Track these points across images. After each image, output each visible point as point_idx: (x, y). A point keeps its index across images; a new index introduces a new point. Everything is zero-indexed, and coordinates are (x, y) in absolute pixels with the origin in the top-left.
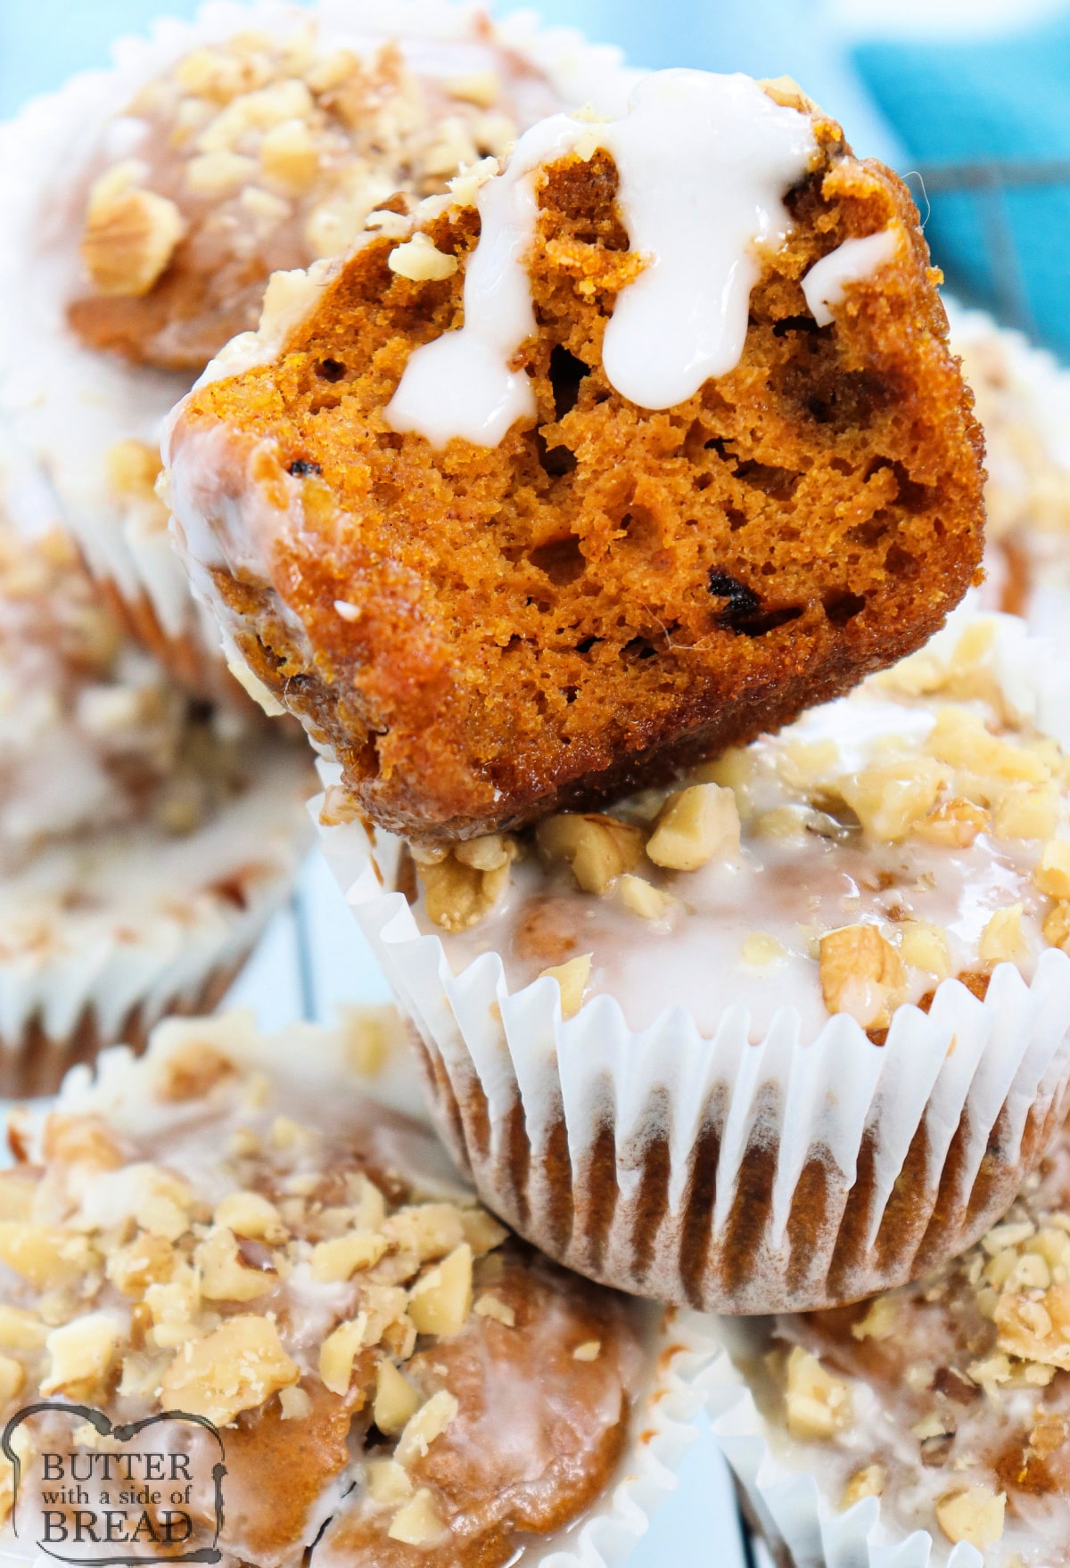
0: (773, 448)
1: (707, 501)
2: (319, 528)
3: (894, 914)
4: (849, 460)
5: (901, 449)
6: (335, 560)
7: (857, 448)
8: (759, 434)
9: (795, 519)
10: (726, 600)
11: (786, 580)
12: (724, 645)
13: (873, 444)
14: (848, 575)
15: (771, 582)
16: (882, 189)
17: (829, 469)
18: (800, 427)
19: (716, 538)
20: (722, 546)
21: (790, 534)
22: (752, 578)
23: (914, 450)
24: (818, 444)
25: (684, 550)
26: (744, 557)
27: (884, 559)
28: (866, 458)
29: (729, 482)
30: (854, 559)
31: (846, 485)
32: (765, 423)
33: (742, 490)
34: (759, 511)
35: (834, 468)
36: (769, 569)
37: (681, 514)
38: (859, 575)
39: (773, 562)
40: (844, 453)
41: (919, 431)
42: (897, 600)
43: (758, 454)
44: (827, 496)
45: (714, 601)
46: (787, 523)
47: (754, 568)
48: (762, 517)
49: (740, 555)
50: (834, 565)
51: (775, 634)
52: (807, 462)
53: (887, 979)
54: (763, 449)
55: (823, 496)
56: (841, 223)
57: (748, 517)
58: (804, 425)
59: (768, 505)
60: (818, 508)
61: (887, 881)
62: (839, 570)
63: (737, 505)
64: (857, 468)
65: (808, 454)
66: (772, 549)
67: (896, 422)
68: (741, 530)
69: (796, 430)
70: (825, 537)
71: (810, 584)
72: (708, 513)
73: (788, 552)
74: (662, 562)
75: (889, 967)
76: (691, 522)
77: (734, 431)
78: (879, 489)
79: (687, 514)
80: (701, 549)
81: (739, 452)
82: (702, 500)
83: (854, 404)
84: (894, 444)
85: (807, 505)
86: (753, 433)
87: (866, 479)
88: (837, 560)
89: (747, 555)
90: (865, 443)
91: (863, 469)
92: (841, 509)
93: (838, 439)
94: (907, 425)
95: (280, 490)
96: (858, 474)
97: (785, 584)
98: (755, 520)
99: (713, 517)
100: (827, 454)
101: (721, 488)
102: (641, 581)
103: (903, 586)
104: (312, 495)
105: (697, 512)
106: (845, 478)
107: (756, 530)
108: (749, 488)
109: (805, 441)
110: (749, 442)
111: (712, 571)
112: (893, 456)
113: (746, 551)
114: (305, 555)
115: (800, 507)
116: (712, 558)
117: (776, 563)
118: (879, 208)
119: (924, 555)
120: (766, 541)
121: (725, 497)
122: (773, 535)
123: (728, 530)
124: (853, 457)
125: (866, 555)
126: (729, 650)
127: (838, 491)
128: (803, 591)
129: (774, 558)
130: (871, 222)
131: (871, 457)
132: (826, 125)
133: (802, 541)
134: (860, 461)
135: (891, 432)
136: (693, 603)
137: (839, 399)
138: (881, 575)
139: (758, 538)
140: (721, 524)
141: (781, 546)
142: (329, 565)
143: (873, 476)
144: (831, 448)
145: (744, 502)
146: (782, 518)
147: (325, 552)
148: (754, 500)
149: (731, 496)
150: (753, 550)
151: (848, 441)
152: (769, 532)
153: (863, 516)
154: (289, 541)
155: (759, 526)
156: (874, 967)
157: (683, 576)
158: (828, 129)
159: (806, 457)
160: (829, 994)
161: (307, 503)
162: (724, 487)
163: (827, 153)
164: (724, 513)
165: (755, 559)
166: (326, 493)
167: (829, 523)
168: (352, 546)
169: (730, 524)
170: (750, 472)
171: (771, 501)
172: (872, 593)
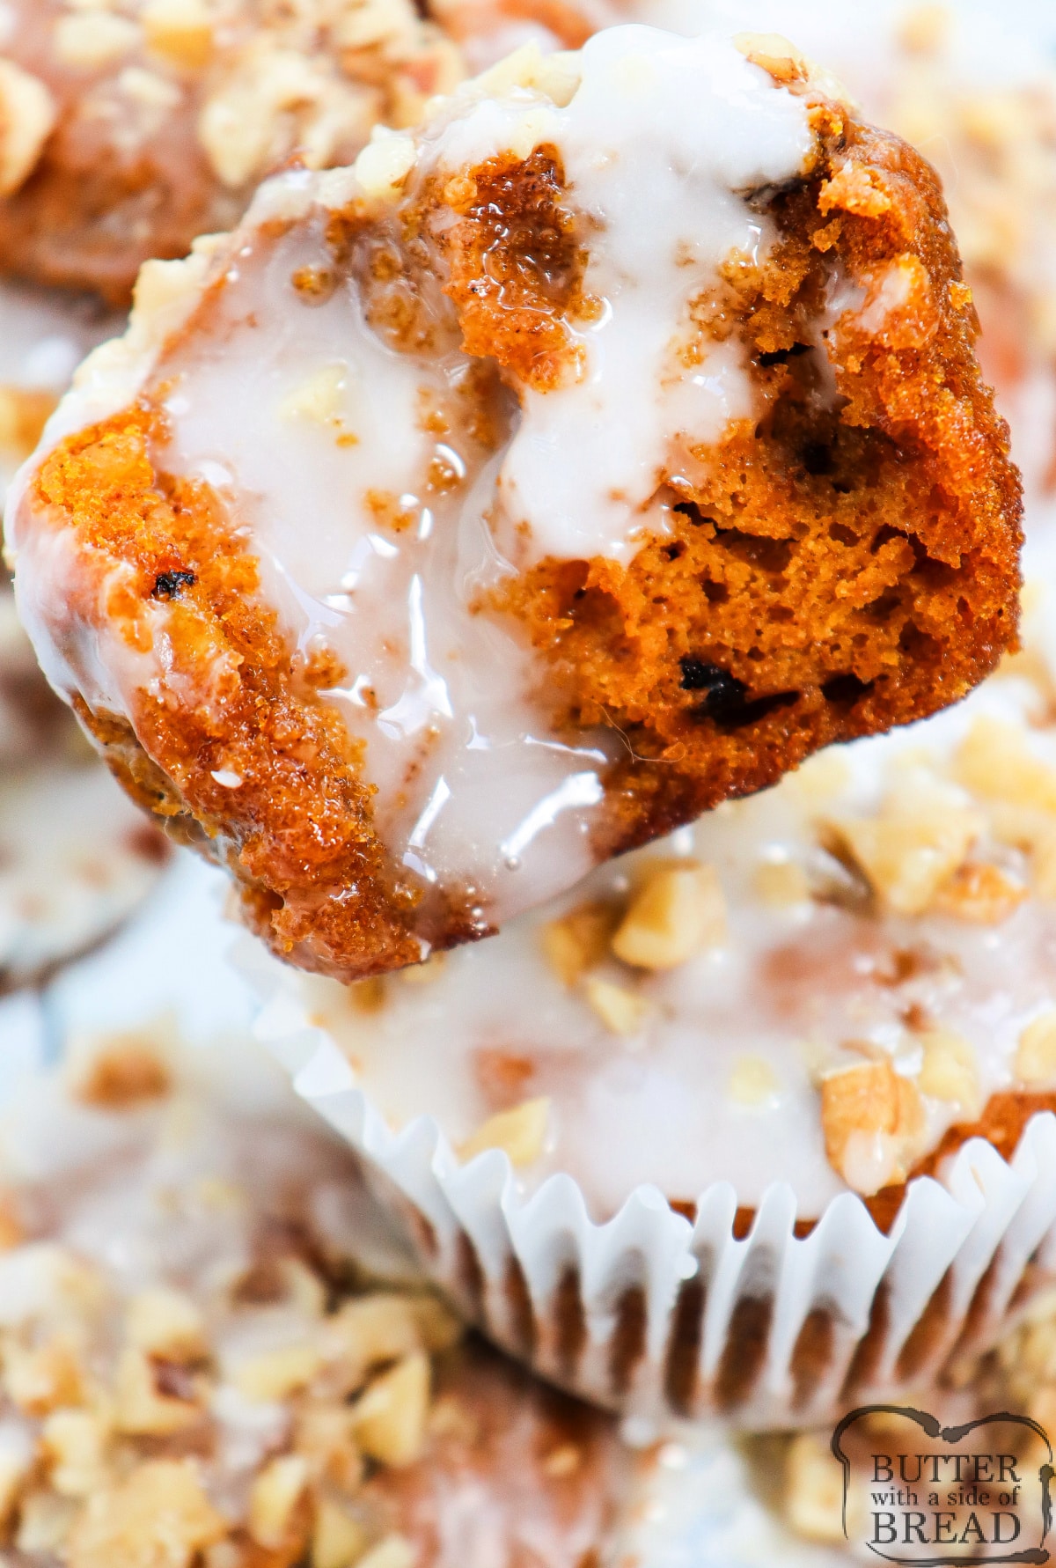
0: (759, 517)
1: (679, 575)
2: (192, 668)
3: (913, 1019)
4: (853, 528)
5: (918, 521)
6: (211, 714)
7: (863, 513)
8: (741, 500)
9: (787, 599)
10: (703, 695)
11: (777, 666)
12: (702, 750)
13: (884, 510)
14: (853, 659)
15: (758, 670)
16: (893, 206)
17: (829, 539)
18: (792, 487)
19: (691, 619)
20: (697, 627)
21: (781, 614)
22: (735, 666)
23: (934, 520)
24: (816, 506)
25: (651, 641)
26: (725, 642)
27: (896, 641)
28: (874, 524)
29: (705, 553)
30: (860, 640)
31: (849, 558)
32: (748, 488)
33: (722, 561)
34: (743, 585)
35: (834, 538)
36: (755, 654)
37: (646, 592)
38: (867, 659)
39: (760, 647)
40: (848, 521)
41: (939, 500)
42: (914, 688)
43: (741, 523)
44: (826, 572)
45: (688, 699)
46: (778, 602)
47: (737, 653)
48: (747, 594)
49: (719, 639)
50: (836, 647)
51: (764, 730)
52: (802, 529)
53: (903, 1126)
54: (748, 519)
55: (822, 571)
56: (842, 239)
57: (730, 592)
58: (797, 485)
59: (754, 579)
60: (815, 587)
61: (907, 966)
62: (842, 653)
63: (716, 577)
64: (864, 537)
65: (803, 521)
66: (759, 633)
67: (911, 486)
68: (722, 610)
69: (788, 492)
70: (822, 619)
71: (808, 669)
72: (681, 590)
73: (778, 638)
74: (622, 651)
75: (904, 1112)
76: (659, 600)
77: (710, 496)
78: (890, 564)
79: (654, 593)
80: (671, 632)
81: (718, 519)
82: (672, 573)
83: (861, 452)
84: (907, 514)
85: (802, 581)
86: (734, 497)
87: (874, 549)
88: (840, 642)
89: (728, 638)
90: (873, 507)
91: (870, 538)
92: (843, 590)
93: (840, 502)
94: (924, 491)
95: (140, 630)
96: (864, 544)
97: (774, 672)
98: (739, 599)
99: (686, 594)
100: (827, 520)
101: (695, 559)
102: (598, 676)
103: (919, 671)
104: (181, 624)
105: (666, 589)
106: (849, 549)
107: (739, 610)
108: (730, 557)
109: (799, 504)
110: (729, 510)
111: (684, 661)
112: (907, 526)
113: (727, 634)
114: (174, 705)
115: (794, 584)
116: (685, 643)
117: (764, 648)
118: (889, 226)
119: (946, 640)
120: (751, 622)
121: (701, 568)
122: (760, 615)
123: (706, 608)
124: (859, 523)
125: (877, 635)
126: (707, 755)
127: (839, 565)
128: (798, 678)
129: (761, 641)
130: (879, 244)
131: (880, 524)
132: (823, 113)
133: (796, 624)
134: (865, 530)
135: (905, 501)
136: (661, 705)
137: (842, 443)
138: (893, 659)
139: (742, 621)
140: (696, 603)
141: (770, 631)
142: (203, 719)
143: (883, 548)
144: (830, 511)
145: (723, 574)
146: (771, 597)
147: (199, 703)
148: (736, 572)
149: (708, 566)
150: (736, 634)
151: (851, 505)
152: (755, 612)
153: (870, 596)
154: (153, 686)
155: (742, 606)
156: (885, 1117)
157: (649, 673)
158: (827, 117)
159: (799, 523)
160: (834, 1147)
161: (176, 634)
162: (699, 559)
163: (825, 149)
164: (699, 587)
165: (738, 644)
166: (199, 623)
167: (829, 602)
168: (230, 696)
169: (707, 600)
170: (731, 539)
171: (759, 574)
172: (883, 678)
